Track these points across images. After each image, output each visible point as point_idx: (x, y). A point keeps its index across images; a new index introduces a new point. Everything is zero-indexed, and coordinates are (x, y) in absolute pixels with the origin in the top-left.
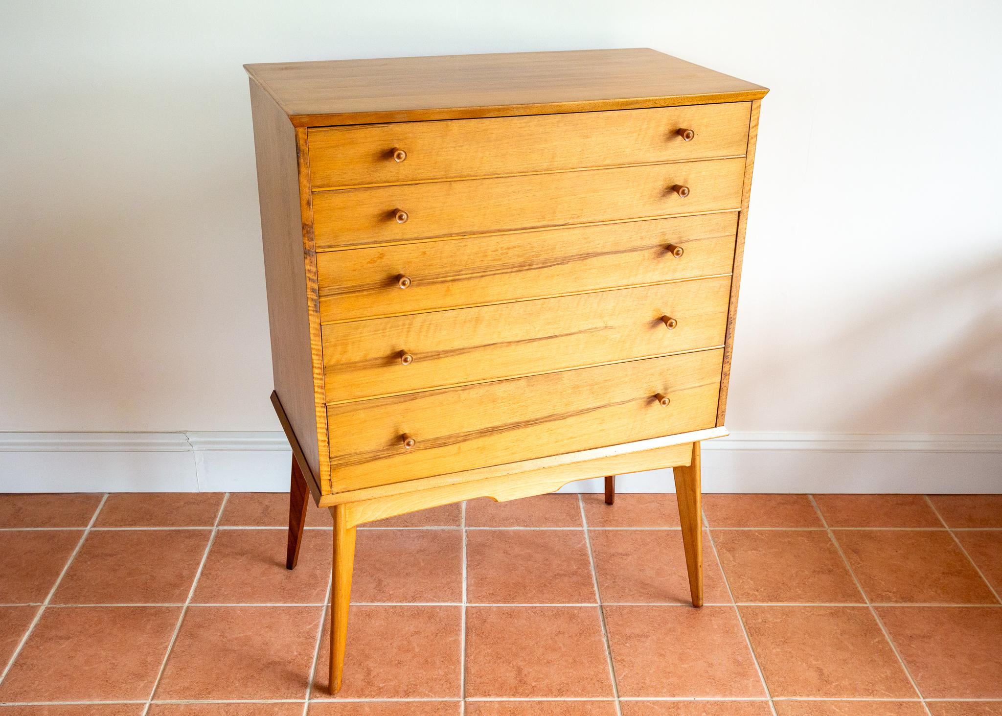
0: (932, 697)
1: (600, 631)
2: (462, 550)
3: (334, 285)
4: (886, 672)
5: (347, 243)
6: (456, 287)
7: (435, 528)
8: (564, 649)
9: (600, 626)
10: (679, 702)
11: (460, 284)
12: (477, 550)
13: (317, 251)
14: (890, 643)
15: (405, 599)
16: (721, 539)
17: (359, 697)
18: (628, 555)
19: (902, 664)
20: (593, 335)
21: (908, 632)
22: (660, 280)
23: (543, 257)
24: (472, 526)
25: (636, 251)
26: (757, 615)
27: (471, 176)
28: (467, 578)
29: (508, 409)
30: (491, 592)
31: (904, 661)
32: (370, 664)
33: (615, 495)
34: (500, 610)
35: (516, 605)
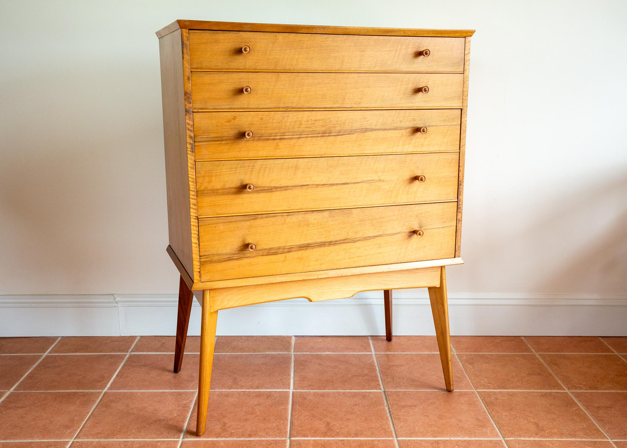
0: (617, 439)
1: (383, 404)
2: (291, 363)
3: (204, 135)
4: (583, 426)
5: (213, 108)
6: (282, 144)
7: (274, 353)
8: (358, 413)
9: (384, 401)
10: (440, 440)
11: (285, 142)
12: (301, 364)
13: (194, 111)
14: (584, 410)
15: (252, 387)
16: (464, 358)
17: (217, 438)
18: (402, 366)
19: (594, 421)
20: (371, 185)
21: (597, 405)
22: (413, 151)
23: (338, 128)
24: (298, 352)
25: (397, 130)
26: (491, 395)
27: (291, 70)
28: (294, 377)
29: (317, 232)
30: (310, 384)
31: (595, 420)
32: (226, 420)
33: (393, 337)
34: (315, 394)
35: (326, 391)
